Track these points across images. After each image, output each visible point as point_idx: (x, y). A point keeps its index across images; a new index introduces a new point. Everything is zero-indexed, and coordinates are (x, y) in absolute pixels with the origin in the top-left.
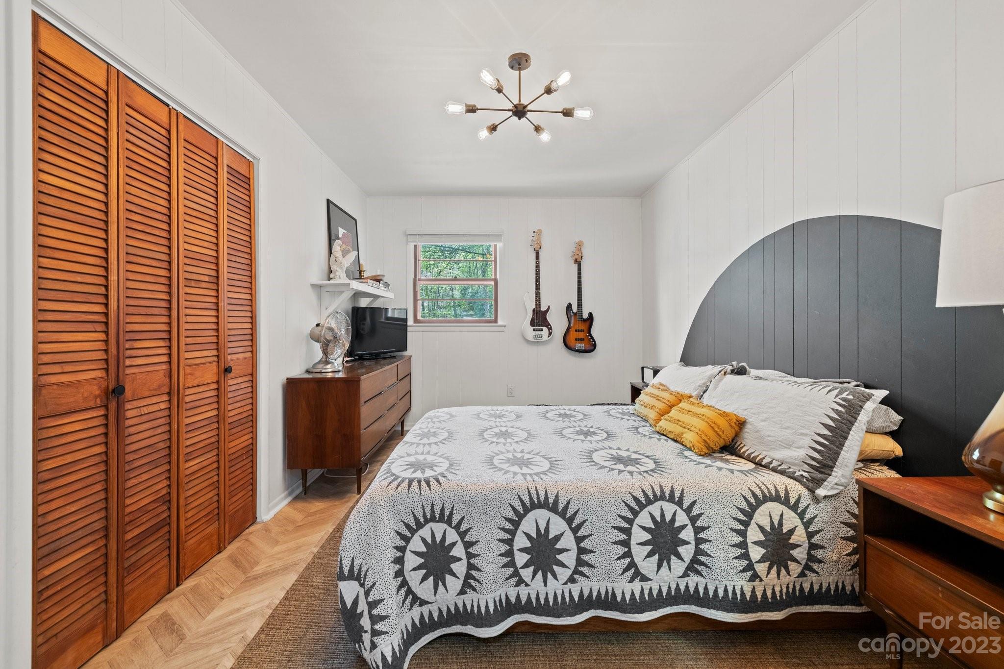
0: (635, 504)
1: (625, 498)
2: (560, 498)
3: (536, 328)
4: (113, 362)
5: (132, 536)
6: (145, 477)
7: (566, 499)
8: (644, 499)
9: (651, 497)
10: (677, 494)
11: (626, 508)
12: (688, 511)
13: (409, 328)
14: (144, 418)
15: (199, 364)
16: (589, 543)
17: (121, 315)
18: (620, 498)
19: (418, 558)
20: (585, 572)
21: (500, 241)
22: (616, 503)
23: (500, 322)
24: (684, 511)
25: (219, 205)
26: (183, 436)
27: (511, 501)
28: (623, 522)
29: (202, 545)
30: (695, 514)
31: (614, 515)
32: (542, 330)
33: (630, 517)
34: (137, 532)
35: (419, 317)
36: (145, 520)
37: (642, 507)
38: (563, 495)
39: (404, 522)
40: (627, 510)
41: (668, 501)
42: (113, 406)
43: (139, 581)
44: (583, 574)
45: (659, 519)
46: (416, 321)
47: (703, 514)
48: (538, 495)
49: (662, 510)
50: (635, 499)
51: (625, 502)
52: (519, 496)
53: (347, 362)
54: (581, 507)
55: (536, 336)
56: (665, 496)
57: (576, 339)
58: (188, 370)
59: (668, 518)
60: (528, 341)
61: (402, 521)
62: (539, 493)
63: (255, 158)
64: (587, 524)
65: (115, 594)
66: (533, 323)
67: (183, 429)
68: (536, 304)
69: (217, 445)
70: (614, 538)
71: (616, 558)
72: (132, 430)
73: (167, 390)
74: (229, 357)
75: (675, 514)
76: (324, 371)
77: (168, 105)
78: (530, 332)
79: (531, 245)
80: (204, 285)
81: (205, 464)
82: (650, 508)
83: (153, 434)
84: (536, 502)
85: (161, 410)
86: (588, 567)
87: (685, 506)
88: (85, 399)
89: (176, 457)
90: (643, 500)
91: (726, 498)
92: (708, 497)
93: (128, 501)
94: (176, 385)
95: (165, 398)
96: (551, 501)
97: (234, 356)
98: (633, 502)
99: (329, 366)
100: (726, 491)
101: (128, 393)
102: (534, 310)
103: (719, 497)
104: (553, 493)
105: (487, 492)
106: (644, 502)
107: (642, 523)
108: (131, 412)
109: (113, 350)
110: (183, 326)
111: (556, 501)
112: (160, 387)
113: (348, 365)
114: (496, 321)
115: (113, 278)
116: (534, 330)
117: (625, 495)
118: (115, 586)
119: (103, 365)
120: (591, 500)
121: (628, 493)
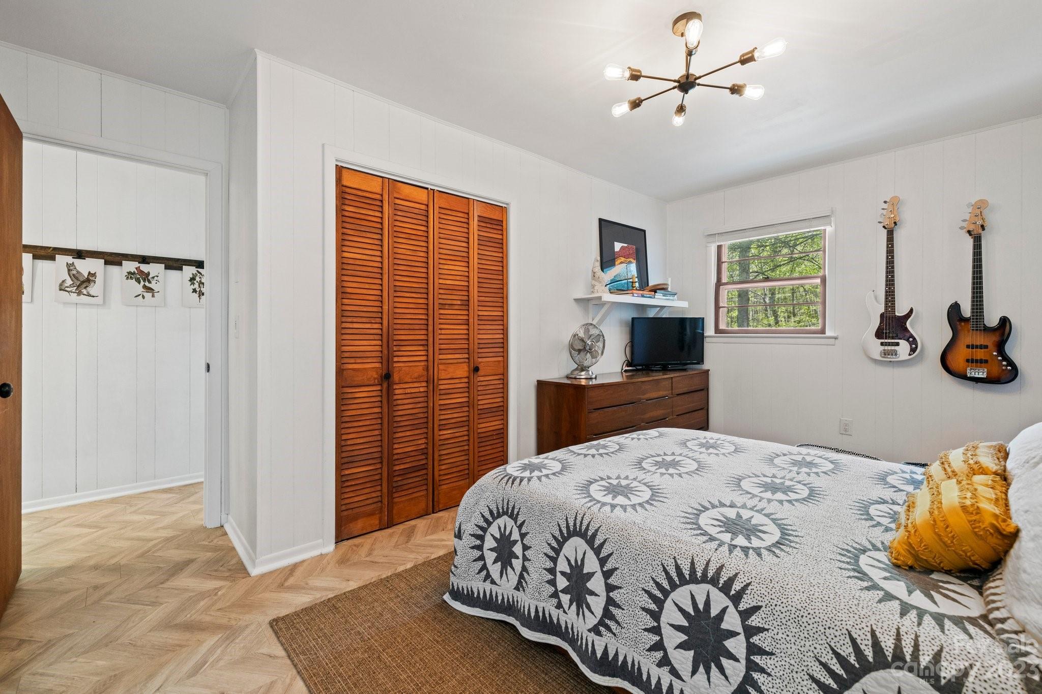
0: (675, 574)
1: (666, 562)
2: (599, 533)
3: (886, 341)
4: (385, 358)
5: (398, 469)
6: (408, 433)
7: (604, 537)
8: (688, 573)
9: (699, 574)
10: (737, 586)
11: (663, 573)
12: (746, 615)
13: (706, 340)
14: (409, 396)
15: (451, 363)
16: (618, 596)
17: (390, 330)
18: (660, 560)
19: (494, 542)
20: (612, 627)
21: (830, 224)
22: (653, 563)
23: (829, 333)
24: (740, 613)
25: (470, 247)
26: (437, 412)
27: (559, 521)
28: (656, 589)
29: (454, 492)
30: (753, 624)
31: (648, 576)
32: (898, 344)
33: (666, 587)
34: (402, 467)
35: (722, 326)
36: (408, 461)
37: (684, 582)
38: (602, 532)
39: (489, 508)
40: (665, 577)
41: (721, 590)
42: (385, 385)
43: (404, 499)
44: (608, 628)
45: (701, 607)
46: (718, 330)
47: (767, 630)
48: (581, 523)
49: (708, 596)
50: (678, 568)
51: (663, 566)
52: (567, 518)
53: (626, 371)
54: (615, 551)
55: (885, 354)
56: (718, 581)
57: (968, 361)
58: (441, 367)
59: (714, 612)
60: (875, 361)
61: (487, 506)
62: (583, 522)
63: (507, 204)
64: (617, 573)
65: (386, 500)
66: (879, 334)
67: (437, 408)
68: (886, 306)
69: (467, 423)
70: (644, 602)
71: (644, 627)
72: (399, 402)
73: (426, 379)
74: (480, 360)
75: (724, 611)
76: (578, 377)
77: (427, 189)
78: (876, 347)
79: (880, 222)
80: (456, 307)
81: (457, 435)
82: (692, 587)
83: (414, 407)
84: (578, 530)
85: (420, 392)
86: (616, 623)
87: (743, 606)
88: (368, 379)
89: (431, 425)
90: (686, 573)
91: (816, 625)
92: (783, 610)
93: (396, 446)
94: (432, 377)
95: (424, 384)
96: (590, 533)
97: (484, 360)
98: (674, 570)
99: (583, 373)
100: (821, 616)
101: (396, 377)
102: (882, 316)
103: (804, 620)
104: (595, 525)
105: (544, 505)
106: (687, 577)
107: (681, 602)
108: (398, 390)
109: (385, 352)
110: (437, 337)
111: (594, 535)
112: (420, 376)
113: (627, 374)
114: (823, 331)
115: (385, 307)
116: (882, 344)
117: (667, 558)
118: (386, 494)
119: (379, 360)
120: (628, 548)
121: (672, 557)
